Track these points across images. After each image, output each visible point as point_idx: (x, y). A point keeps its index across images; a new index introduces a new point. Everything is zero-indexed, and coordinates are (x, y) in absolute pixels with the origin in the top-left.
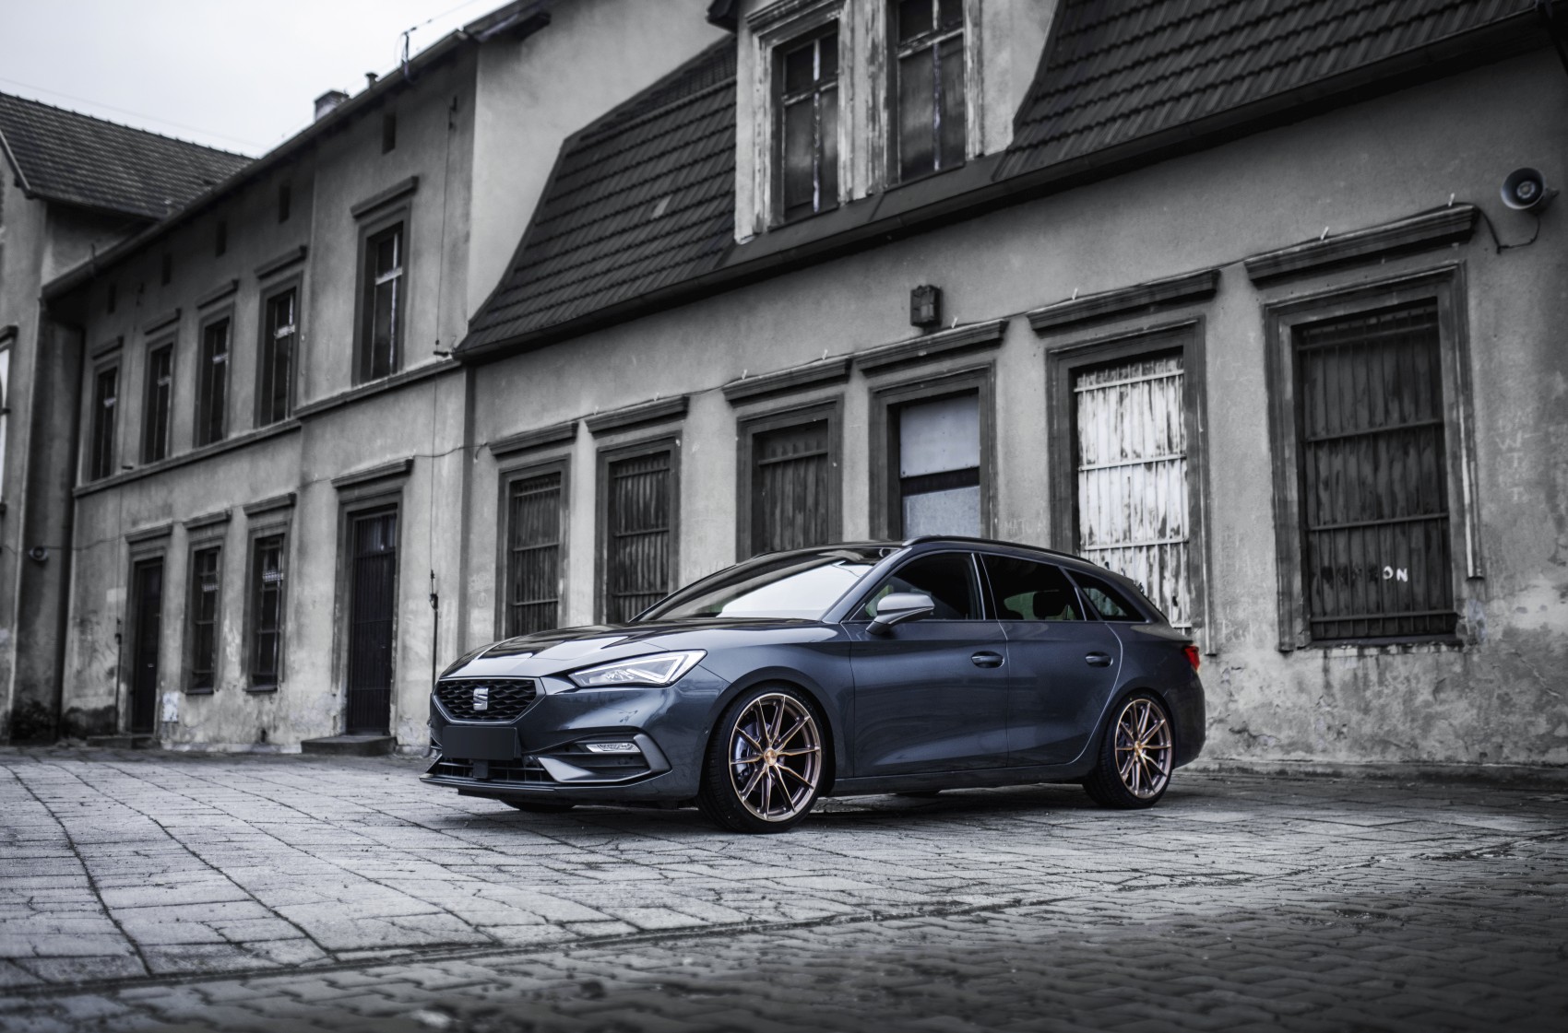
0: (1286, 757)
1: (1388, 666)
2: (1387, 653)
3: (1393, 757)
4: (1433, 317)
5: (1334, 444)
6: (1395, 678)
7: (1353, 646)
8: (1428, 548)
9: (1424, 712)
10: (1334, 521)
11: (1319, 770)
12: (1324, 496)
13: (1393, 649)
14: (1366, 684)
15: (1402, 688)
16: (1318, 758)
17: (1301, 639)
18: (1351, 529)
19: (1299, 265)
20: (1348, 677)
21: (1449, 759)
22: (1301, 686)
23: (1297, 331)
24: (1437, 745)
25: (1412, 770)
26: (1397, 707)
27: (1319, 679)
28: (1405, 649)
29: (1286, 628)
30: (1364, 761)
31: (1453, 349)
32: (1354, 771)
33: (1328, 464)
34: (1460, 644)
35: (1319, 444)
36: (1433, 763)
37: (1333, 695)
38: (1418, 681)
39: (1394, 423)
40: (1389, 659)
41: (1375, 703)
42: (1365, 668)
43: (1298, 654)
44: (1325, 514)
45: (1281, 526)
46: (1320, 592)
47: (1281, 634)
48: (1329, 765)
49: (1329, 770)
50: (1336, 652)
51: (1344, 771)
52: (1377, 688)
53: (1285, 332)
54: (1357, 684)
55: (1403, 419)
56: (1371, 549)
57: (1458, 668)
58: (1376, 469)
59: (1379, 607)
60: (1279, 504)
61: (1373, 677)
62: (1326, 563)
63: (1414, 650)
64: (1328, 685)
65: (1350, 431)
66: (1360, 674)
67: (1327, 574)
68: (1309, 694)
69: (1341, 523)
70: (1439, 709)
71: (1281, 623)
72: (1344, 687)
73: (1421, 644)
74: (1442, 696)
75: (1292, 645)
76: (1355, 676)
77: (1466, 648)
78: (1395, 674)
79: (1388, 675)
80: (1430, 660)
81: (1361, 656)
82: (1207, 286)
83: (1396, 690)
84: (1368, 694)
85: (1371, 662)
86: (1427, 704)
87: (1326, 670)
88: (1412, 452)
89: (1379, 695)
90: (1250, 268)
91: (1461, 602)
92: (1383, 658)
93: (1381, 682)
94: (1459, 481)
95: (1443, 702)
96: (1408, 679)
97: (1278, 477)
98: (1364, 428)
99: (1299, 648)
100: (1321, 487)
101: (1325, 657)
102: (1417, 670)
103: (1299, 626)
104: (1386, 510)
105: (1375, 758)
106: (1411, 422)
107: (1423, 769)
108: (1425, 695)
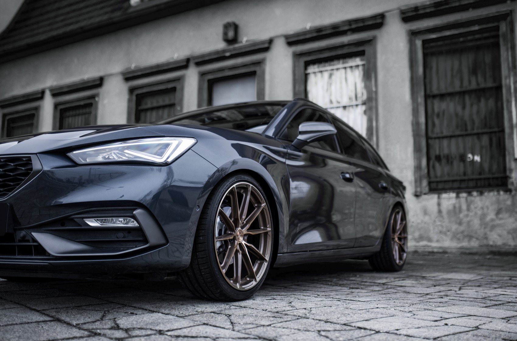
0: (417, 244)
1: (472, 202)
2: (472, 195)
3: (474, 244)
4: (497, 36)
5: (442, 96)
6: (476, 208)
7: (453, 192)
8: (491, 145)
9: (491, 224)
10: (442, 133)
11: (435, 250)
12: (437, 121)
13: (475, 194)
14: (460, 210)
15: (479, 212)
16: (434, 244)
17: (426, 189)
18: (451, 137)
19: (428, 10)
20: (451, 208)
21: (504, 244)
22: (425, 212)
23: (425, 43)
24: (498, 238)
25: (485, 249)
26: (476, 222)
27: (435, 209)
28: (481, 193)
29: (418, 183)
30: (459, 245)
31: (507, 50)
32: (454, 251)
33: (438, 106)
34: (510, 191)
35: (434, 96)
36: (496, 246)
37: (442, 217)
38: (488, 208)
39: (474, 86)
40: (473, 198)
41: (465, 220)
42: (460, 203)
43: (424, 197)
44: (437, 130)
45: (416, 135)
46: (434, 167)
47: (416, 187)
48: (440, 248)
49: (441, 250)
50: (444, 196)
51: (449, 251)
52: (466, 213)
53: (419, 43)
54: (455, 211)
55: (478, 84)
56: (461, 146)
57: (509, 202)
58: (464, 108)
59: (465, 174)
60: (416, 125)
61: (464, 207)
62: (437, 153)
63: (486, 194)
64: (440, 212)
65: (450, 90)
66: (457, 206)
67: (438, 158)
68: (430, 215)
69: (445, 133)
70: (498, 222)
71: (416, 181)
72: (449, 212)
73: (490, 191)
74: (501, 216)
75: (421, 192)
76: (455, 207)
77: (513, 193)
78: (476, 205)
79: (472, 207)
80: (494, 199)
81: (458, 197)
82: (379, 21)
83: (476, 214)
84: (461, 216)
85: (463, 200)
86: (493, 220)
87: (439, 204)
88: (483, 100)
89: (467, 216)
90: (402, 12)
91: (511, 171)
92: (470, 198)
93: (468, 209)
94: (510, 113)
95: (501, 219)
96: (482, 208)
97: (415, 112)
98: (457, 89)
99: (425, 194)
100: (435, 117)
101: (439, 198)
102: (487, 203)
103: (425, 183)
104: (469, 127)
105: (465, 244)
106: (483, 86)
107: (491, 249)
108: (491, 215)
